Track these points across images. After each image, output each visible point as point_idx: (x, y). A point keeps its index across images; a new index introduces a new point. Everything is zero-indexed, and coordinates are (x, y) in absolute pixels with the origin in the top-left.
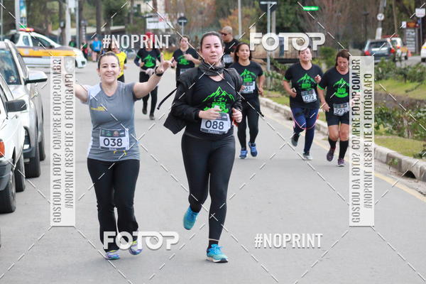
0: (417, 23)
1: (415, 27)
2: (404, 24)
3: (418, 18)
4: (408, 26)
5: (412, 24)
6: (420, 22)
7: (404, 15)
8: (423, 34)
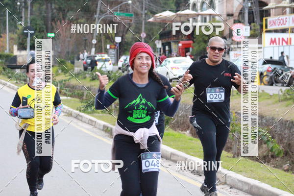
0: (116, 46)
1: (115, 48)
2: (108, 47)
3: (117, 43)
4: (110, 48)
5: (113, 47)
6: (118, 45)
7: (108, 41)
8: (120, 52)
